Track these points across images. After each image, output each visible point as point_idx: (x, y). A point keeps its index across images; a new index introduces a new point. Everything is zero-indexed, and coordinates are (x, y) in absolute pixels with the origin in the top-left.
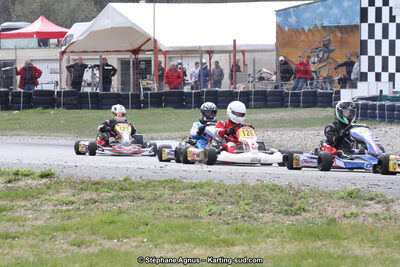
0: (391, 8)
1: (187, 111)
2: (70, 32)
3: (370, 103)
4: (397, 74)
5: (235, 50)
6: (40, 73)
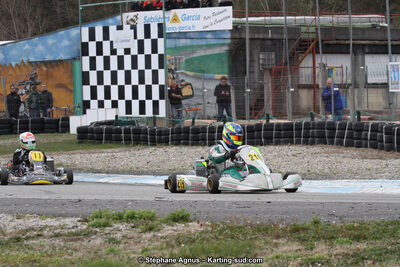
0: (112, 42)
3: (113, 127)
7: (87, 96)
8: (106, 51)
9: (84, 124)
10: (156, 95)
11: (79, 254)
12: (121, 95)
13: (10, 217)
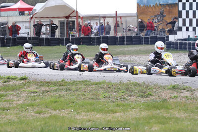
1: (93, 47)
2: (35, 8)
3: (184, 42)
4: (197, 27)
5: (116, 16)
6: (20, 28)
7: (181, 24)
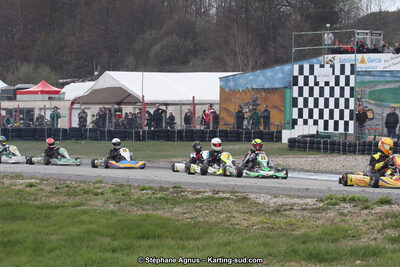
0: (315, 77)
2: (63, 91)
5: (194, 103)
7: (295, 115)
8: (311, 83)
9: (293, 136)
10: (347, 117)
11: (321, 222)
12: (321, 116)
13: (269, 197)
